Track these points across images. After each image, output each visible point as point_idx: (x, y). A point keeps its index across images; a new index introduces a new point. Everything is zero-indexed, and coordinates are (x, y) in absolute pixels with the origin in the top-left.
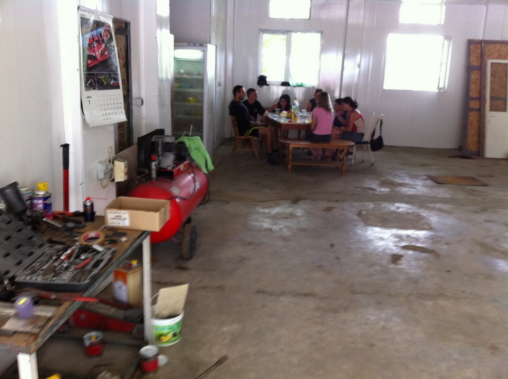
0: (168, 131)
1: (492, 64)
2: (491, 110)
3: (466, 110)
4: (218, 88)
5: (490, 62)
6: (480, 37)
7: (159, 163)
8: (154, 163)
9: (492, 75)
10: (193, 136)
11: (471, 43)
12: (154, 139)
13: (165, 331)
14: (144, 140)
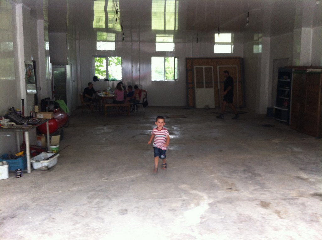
0: (51, 98)
1: (196, 68)
2: (197, 87)
3: (187, 88)
4: (73, 83)
5: (195, 67)
6: (191, 56)
7: (49, 107)
8: (47, 108)
9: (196, 73)
10: (61, 100)
11: (187, 59)
12: (46, 100)
13: (54, 150)
14: (42, 101)
